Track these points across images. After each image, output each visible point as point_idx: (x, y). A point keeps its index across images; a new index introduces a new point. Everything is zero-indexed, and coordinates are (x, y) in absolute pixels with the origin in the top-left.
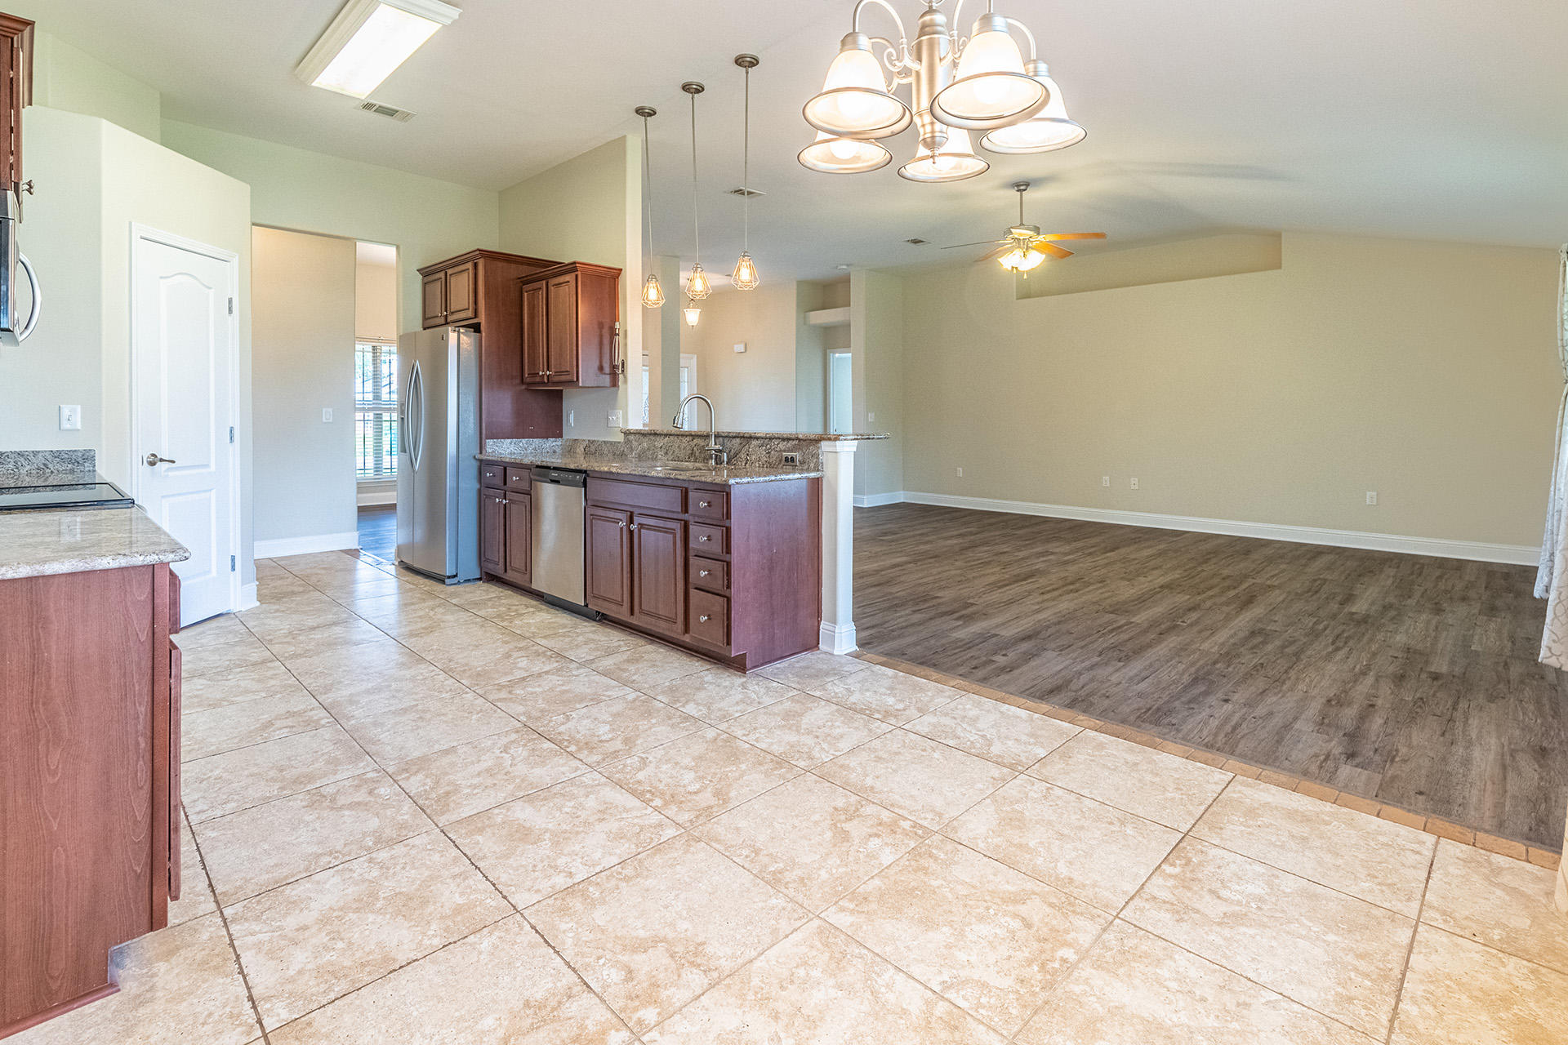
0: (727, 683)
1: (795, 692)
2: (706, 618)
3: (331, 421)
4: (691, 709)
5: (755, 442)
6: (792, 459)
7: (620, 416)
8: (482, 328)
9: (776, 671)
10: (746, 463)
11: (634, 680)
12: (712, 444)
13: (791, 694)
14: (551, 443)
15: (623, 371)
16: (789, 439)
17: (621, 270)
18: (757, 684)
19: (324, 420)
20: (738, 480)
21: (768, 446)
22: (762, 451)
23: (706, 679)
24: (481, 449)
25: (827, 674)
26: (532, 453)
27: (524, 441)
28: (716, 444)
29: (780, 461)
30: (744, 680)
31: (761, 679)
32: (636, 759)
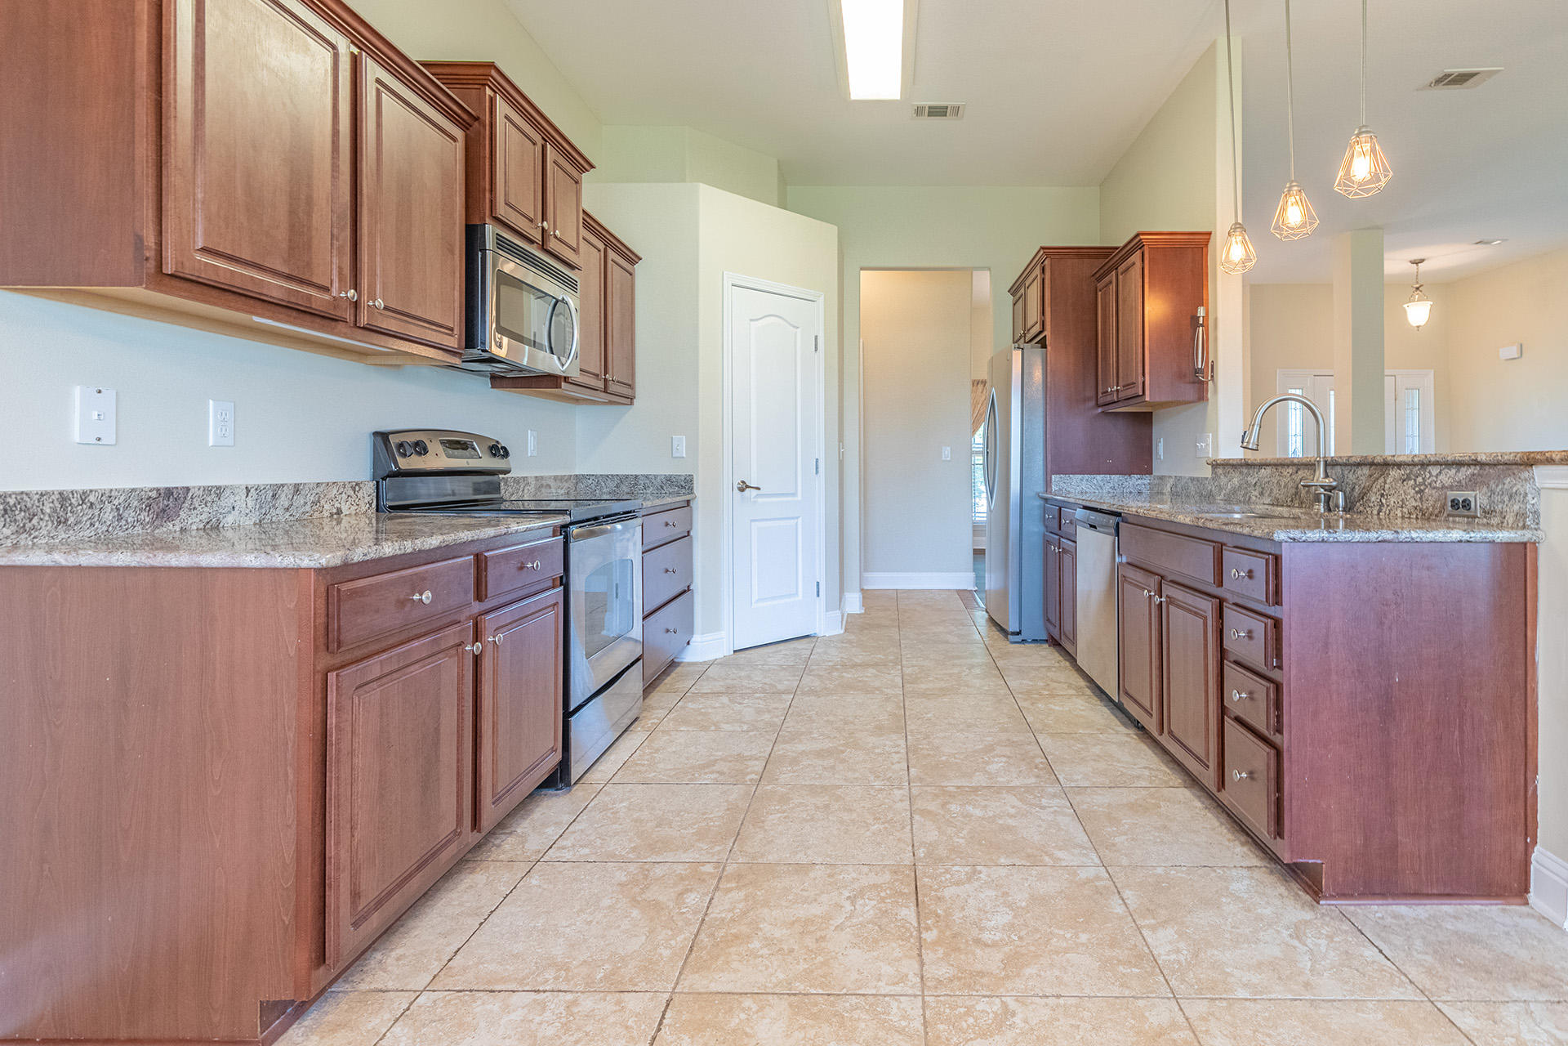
0: (1268, 911)
1: (1410, 994)
2: (1244, 775)
3: (948, 459)
4: (1163, 942)
5: (1394, 473)
6: (1466, 504)
7: (1210, 440)
8: (1048, 342)
9: (1389, 920)
10: (1379, 512)
11: (1114, 845)
12: (1320, 477)
13: (1395, 993)
14: (1136, 481)
15: (1212, 376)
16: (1459, 464)
17: (1210, 233)
18: (1330, 938)
19: (943, 459)
20: (1296, 534)
21: (1420, 479)
22: (1409, 489)
23: (1234, 886)
24: (1048, 483)
25: (1520, 976)
26: (1109, 492)
27: (1099, 477)
28: (1327, 476)
29: (1443, 507)
30: (1308, 915)
31: (1346, 926)
32: (995, 1008)
